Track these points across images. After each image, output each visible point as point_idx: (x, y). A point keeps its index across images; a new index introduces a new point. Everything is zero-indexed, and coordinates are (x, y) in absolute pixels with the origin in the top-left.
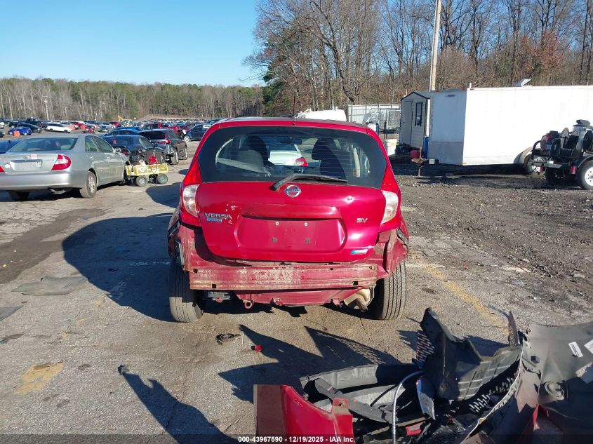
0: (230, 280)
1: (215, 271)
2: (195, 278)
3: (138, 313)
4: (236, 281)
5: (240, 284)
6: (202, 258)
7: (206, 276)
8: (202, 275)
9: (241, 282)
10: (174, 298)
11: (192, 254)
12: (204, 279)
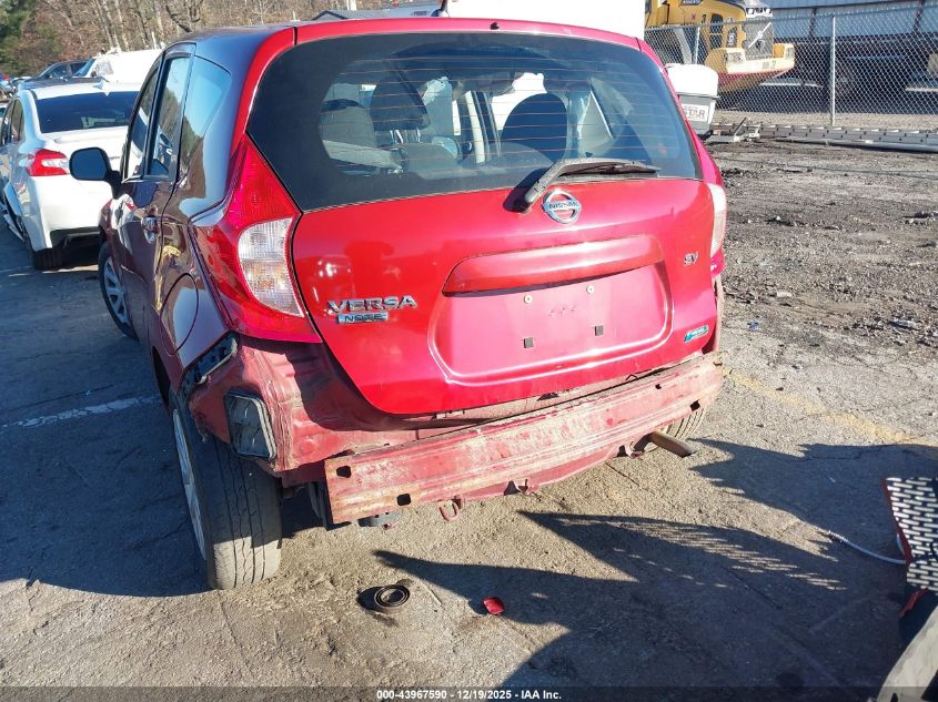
0: (447, 472)
1: (403, 458)
2: (346, 491)
3: (74, 595)
4: (461, 471)
5: (474, 476)
6: (326, 426)
7: (377, 477)
8: (366, 479)
9: (475, 470)
10: (229, 544)
11: (299, 424)
12: (372, 486)
